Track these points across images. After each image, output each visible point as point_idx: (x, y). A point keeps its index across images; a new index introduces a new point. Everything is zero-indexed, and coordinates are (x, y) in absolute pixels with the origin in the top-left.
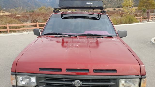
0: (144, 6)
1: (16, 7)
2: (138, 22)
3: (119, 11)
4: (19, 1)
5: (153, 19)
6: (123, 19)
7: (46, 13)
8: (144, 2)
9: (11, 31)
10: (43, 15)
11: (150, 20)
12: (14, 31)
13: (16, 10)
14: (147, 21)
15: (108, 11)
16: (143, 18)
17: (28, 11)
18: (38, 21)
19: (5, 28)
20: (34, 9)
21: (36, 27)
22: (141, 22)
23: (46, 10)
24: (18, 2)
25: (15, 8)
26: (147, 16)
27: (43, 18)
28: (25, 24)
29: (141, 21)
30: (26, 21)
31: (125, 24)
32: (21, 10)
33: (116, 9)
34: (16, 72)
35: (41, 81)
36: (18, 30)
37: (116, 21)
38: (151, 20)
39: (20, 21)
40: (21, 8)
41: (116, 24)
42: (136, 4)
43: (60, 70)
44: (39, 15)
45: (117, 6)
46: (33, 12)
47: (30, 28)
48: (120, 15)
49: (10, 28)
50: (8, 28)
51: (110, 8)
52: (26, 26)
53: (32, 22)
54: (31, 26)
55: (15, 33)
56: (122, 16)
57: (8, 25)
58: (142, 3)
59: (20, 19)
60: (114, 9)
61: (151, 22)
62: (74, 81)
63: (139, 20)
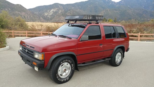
1: (129, 19)
20: (148, 20)
24: (132, 14)
40: (134, 19)
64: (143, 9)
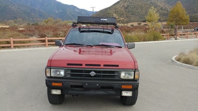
0: (173, 20)
1: (14, 18)
2: (165, 39)
3: (145, 26)
4: (18, 11)
5: (181, 36)
6: (147, 35)
7: (56, 27)
8: (174, 16)
9: (15, 47)
10: (52, 29)
11: (178, 38)
12: (18, 47)
13: (15, 22)
14: (174, 39)
15: (131, 26)
16: (170, 35)
17: (31, 24)
18: (47, 35)
19: (8, 43)
20: (38, 21)
21: (45, 42)
22: (168, 40)
23: (54, 23)
25: (13, 20)
26: (175, 32)
27: (52, 33)
28: (31, 39)
29: (168, 38)
30: (32, 36)
31: (149, 41)
32: (21, 22)
33: (141, 24)
34: (50, 67)
35: (68, 73)
36: (23, 46)
37: (138, 37)
38: (180, 37)
39: (26, 35)
40: (22, 19)
41: (139, 42)
42: (166, 18)
43: (81, 65)
44: (47, 28)
45: (143, 20)
46: (37, 24)
47: (37, 44)
48: (145, 30)
49: (14, 43)
50: (12, 42)
51: (135, 22)
52: (32, 41)
53: (40, 37)
54: (39, 41)
55: (20, 48)
56: (146, 32)
57: (12, 40)
58: (172, 17)
59: (25, 33)
60: (140, 24)
61: (179, 39)
62: (90, 72)
63: (165, 37)
64: (29, 6)
